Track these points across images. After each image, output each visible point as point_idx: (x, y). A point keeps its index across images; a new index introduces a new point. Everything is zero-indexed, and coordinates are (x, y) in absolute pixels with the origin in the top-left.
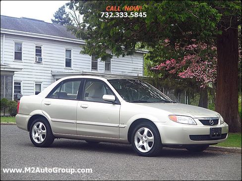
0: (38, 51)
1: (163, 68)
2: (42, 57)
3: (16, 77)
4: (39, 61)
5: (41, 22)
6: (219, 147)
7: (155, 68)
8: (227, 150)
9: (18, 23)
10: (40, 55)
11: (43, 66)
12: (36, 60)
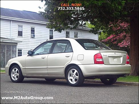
0: (33, 31)
1: (109, 41)
2: (35, 34)
3: (19, 47)
4: (33, 37)
5: (35, 13)
6: (123, 82)
7: (104, 41)
8: (127, 84)
9: (21, 14)
10: (34, 33)
11: (36, 40)
12: (31, 36)
